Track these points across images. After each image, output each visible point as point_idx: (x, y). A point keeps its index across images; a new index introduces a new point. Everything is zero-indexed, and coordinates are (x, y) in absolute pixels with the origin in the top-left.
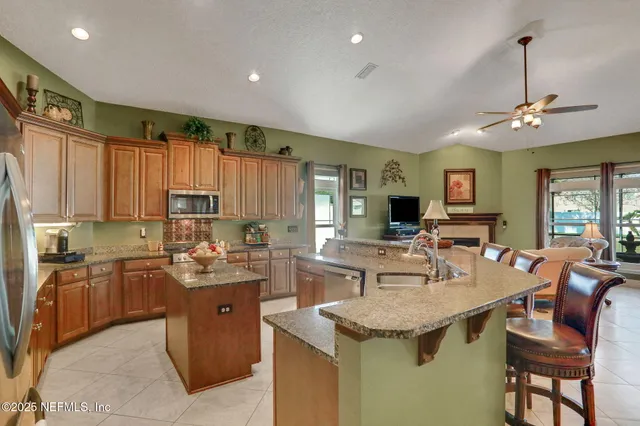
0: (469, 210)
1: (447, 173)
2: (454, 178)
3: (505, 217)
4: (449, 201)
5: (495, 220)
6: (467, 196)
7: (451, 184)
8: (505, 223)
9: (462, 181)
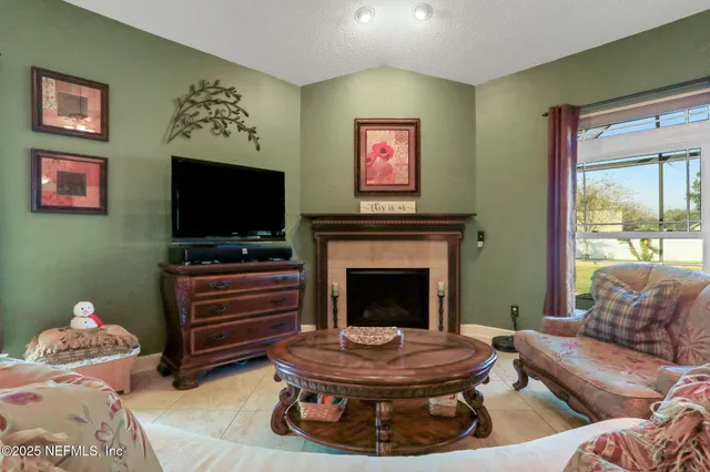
0: (408, 206)
1: (360, 125)
2: (374, 137)
3: (482, 221)
4: (363, 188)
5: (461, 228)
6: (402, 176)
7: (370, 150)
8: (481, 236)
9: (392, 144)
